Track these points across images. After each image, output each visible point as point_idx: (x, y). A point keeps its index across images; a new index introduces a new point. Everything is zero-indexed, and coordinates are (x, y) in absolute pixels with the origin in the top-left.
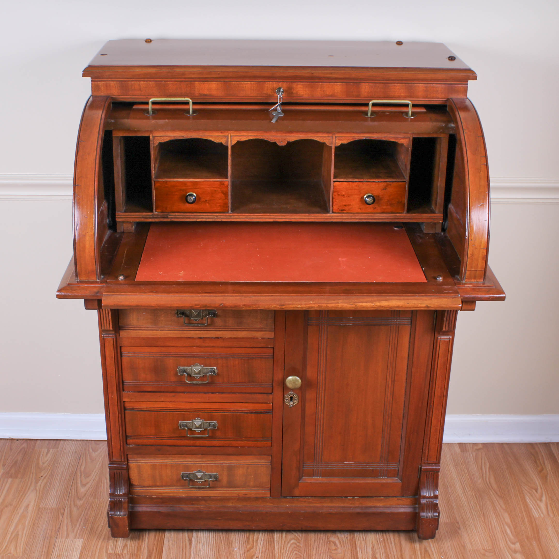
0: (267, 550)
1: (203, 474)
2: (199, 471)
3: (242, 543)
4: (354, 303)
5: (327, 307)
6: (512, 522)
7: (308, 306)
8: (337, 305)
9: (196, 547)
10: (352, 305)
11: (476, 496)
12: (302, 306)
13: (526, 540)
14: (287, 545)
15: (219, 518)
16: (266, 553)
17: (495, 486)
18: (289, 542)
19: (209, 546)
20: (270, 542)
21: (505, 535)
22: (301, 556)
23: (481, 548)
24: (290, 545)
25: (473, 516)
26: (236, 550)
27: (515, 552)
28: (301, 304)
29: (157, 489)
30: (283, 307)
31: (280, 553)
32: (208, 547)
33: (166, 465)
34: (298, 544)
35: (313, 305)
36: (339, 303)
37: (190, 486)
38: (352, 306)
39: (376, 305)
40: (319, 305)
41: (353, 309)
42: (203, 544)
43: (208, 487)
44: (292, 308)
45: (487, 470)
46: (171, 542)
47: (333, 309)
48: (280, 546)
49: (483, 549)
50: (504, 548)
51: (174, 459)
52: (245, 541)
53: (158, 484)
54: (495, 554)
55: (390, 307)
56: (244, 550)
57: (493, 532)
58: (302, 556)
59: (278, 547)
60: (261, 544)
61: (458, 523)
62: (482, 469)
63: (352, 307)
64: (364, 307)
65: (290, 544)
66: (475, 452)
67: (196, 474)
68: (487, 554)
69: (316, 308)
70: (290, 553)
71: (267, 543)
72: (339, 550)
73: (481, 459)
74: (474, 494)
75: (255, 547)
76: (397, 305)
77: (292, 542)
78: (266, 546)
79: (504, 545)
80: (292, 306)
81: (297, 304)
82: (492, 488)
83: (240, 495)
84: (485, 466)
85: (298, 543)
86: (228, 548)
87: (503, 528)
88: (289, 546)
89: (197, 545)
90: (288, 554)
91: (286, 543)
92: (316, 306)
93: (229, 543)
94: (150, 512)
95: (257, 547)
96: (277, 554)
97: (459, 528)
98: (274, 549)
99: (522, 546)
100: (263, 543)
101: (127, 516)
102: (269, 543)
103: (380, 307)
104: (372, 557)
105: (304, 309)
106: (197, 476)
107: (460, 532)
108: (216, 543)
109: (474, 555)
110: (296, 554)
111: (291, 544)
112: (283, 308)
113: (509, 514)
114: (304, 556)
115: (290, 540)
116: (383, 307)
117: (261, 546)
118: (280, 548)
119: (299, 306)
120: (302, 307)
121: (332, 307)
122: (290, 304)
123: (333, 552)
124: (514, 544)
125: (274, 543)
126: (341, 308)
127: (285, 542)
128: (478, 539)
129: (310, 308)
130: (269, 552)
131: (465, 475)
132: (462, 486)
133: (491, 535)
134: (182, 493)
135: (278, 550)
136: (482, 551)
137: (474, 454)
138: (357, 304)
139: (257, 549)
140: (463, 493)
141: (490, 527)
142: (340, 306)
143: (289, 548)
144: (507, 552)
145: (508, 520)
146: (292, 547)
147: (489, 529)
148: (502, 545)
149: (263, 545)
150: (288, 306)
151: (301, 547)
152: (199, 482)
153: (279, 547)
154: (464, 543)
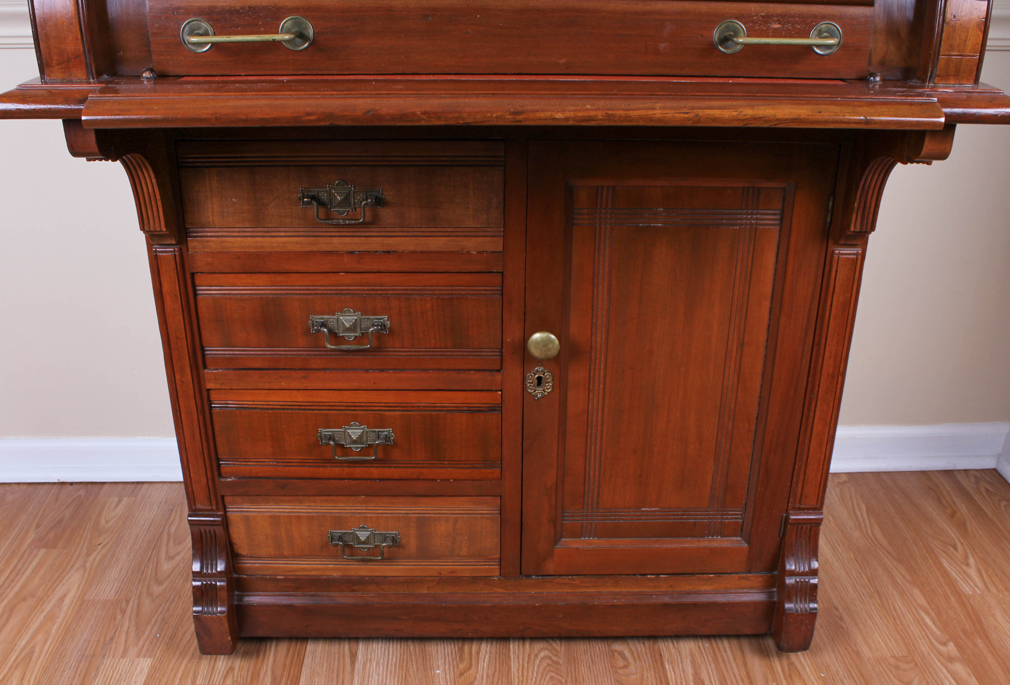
0: (497, 673)
1: (369, 533)
2: (363, 527)
3: (450, 659)
4: (693, 108)
5: (627, 118)
6: (928, 603)
7: (581, 114)
8: (650, 112)
9: (364, 669)
10: (687, 113)
11: (857, 561)
12: (567, 114)
13: (963, 636)
14: (534, 660)
15: (405, 618)
16: (496, 679)
17: (885, 543)
18: (536, 656)
19: (387, 666)
20: (501, 655)
21: (924, 628)
22: (561, 682)
23: (889, 655)
24: (540, 662)
25: (861, 597)
26: (439, 673)
27: (951, 659)
28: (563, 111)
29: (284, 562)
30: (520, 117)
31: (521, 678)
32: (385, 669)
33: (299, 517)
34: (555, 659)
35: (593, 113)
36: (655, 109)
37: (345, 557)
38: (686, 116)
39: (744, 113)
40: (607, 112)
41: (689, 124)
42: (378, 664)
43: (380, 558)
44: (541, 119)
45: (865, 515)
46: (317, 660)
47: (641, 123)
48: (521, 663)
49: (892, 657)
50: (928, 653)
51: (312, 504)
52: (456, 656)
53: (286, 553)
54: (916, 665)
55: (777, 120)
56: (454, 673)
57: (902, 624)
58: (563, 681)
59: (517, 665)
60: (486, 660)
61: (837, 609)
62: (855, 514)
63: (688, 119)
64: (715, 120)
65: (539, 658)
66: (838, 487)
67: (356, 534)
68: (903, 666)
69: (600, 120)
70: (540, 676)
71: (496, 659)
72: (632, 668)
73: (851, 499)
74: (852, 557)
75: (473, 667)
76: (795, 116)
77: (542, 654)
78: (496, 665)
79: (927, 647)
80: (542, 115)
81: (554, 111)
82: (881, 545)
83: (443, 572)
84: (859, 510)
85: (555, 655)
86: (424, 670)
87: (917, 616)
88: (537, 662)
89: (365, 664)
90: (536, 678)
91: (532, 657)
92: (600, 114)
93: (426, 659)
94: (274, 605)
95: (478, 667)
96: (517, 680)
97: (841, 618)
98: (509, 669)
99: (959, 647)
100: (490, 657)
101: (226, 614)
102: (501, 658)
103: (755, 119)
104: (695, 679)
105: (571, 123)
106: (359, 537)
107: (843, 625)
108: (402, 660)
109: (880, 669)
110: (552, 678)
111: (543, 658)
112: (520, 121)
113: (921, 590)
114: (566, 681)
115: (539, 652)
116: (760, 118)
117: (485, 665)
118: (521, 667)
119: (559, 116)
120: (567, 119)
121: (641, 118)
122: (537, 111)
123: (621, 671)
124: (945, 644)
125: (509, 657)
126: (659, 120)
127: (529, 655)
128: (878, 637)
129: (584, 120)
130: (501, 675)
131: (830, 524)
132: (830, 543)
133: (899, 628)
134: (332, 569)
135: (518, 670)
136: (892, 661)
137: (838, 490)
138: (701, 112)
139: (478, 670)
140: (834, 556)
141: (895, 614)
142: (657, 116)
143: (539, 666)
144: (936, 661)
145: (922, 601)
146: (544, 664)
147: (894, 618)
148: (924, 647)
149: (489, 662)
150: (531, 116)
151: (560, 664)
152: (364, 548)
153: (519, 665)
154: (855, 646)
